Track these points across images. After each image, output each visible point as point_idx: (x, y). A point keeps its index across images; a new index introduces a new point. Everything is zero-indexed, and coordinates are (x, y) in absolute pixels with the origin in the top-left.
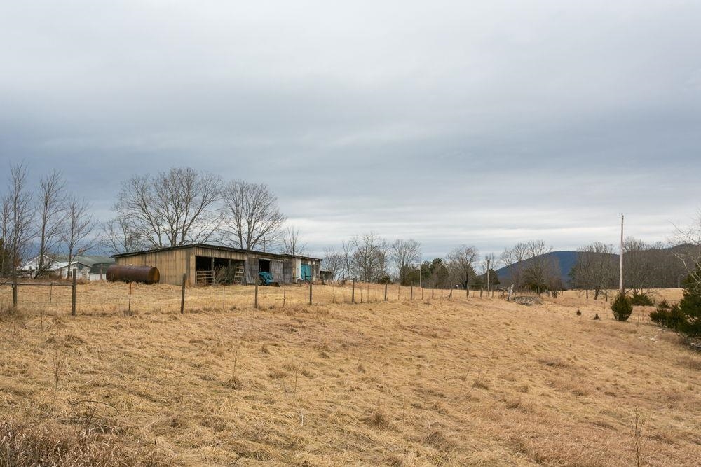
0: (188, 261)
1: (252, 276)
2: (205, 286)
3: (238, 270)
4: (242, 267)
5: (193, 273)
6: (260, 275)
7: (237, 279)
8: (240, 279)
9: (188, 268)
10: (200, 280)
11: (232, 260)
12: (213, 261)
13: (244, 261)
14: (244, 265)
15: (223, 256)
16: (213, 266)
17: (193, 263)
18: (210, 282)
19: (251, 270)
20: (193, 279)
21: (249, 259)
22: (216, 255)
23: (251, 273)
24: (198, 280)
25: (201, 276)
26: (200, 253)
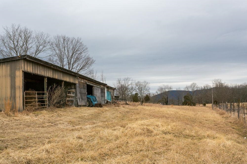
0: (13, 78)
1: (82, 99)
2: (36, 110)
3: (69, 93)
4: (74, 90)
5: (20, 93)
6: (87, 98)
7: (68, 101)
8: (72, 101)
9: (13, 87)
10: (30, 102)
11: (66, 82)
12: (46, 81)
13: (75, 84)
14: (75, 88)
15: (57, 76)
16: (46, 87)
17: (19, 81)
18: (42, 104)
19: (81, 93)
20: (19, 102)
21: (79, 82)
22: (49, 74)
23: (81, 96)
24: (27, 102)
25: (31, 98)
26: (30, 69)
